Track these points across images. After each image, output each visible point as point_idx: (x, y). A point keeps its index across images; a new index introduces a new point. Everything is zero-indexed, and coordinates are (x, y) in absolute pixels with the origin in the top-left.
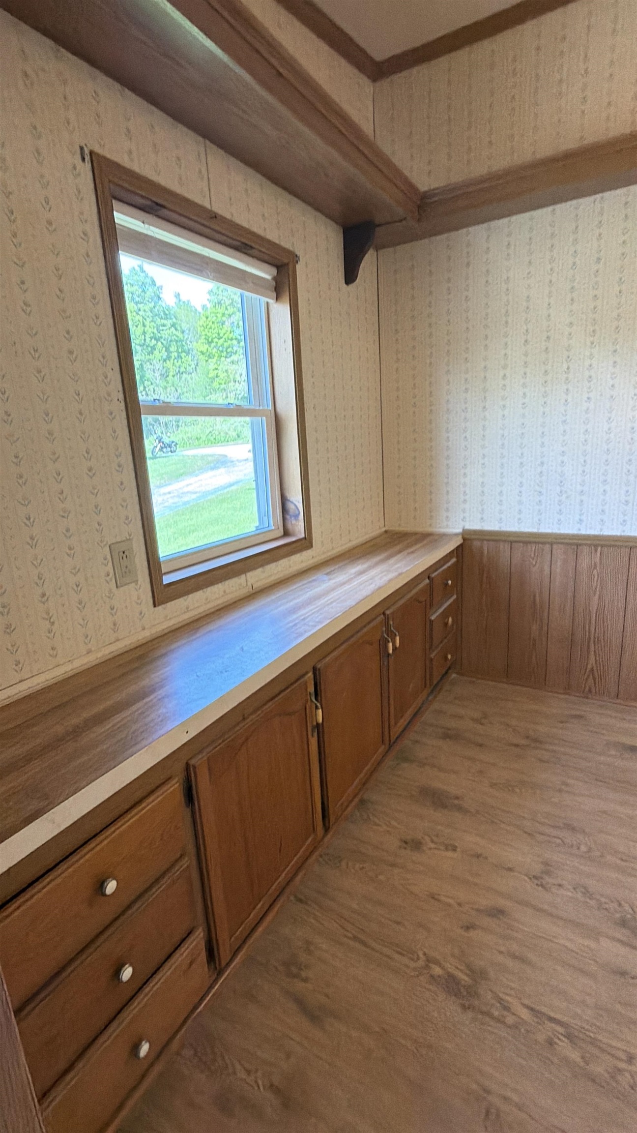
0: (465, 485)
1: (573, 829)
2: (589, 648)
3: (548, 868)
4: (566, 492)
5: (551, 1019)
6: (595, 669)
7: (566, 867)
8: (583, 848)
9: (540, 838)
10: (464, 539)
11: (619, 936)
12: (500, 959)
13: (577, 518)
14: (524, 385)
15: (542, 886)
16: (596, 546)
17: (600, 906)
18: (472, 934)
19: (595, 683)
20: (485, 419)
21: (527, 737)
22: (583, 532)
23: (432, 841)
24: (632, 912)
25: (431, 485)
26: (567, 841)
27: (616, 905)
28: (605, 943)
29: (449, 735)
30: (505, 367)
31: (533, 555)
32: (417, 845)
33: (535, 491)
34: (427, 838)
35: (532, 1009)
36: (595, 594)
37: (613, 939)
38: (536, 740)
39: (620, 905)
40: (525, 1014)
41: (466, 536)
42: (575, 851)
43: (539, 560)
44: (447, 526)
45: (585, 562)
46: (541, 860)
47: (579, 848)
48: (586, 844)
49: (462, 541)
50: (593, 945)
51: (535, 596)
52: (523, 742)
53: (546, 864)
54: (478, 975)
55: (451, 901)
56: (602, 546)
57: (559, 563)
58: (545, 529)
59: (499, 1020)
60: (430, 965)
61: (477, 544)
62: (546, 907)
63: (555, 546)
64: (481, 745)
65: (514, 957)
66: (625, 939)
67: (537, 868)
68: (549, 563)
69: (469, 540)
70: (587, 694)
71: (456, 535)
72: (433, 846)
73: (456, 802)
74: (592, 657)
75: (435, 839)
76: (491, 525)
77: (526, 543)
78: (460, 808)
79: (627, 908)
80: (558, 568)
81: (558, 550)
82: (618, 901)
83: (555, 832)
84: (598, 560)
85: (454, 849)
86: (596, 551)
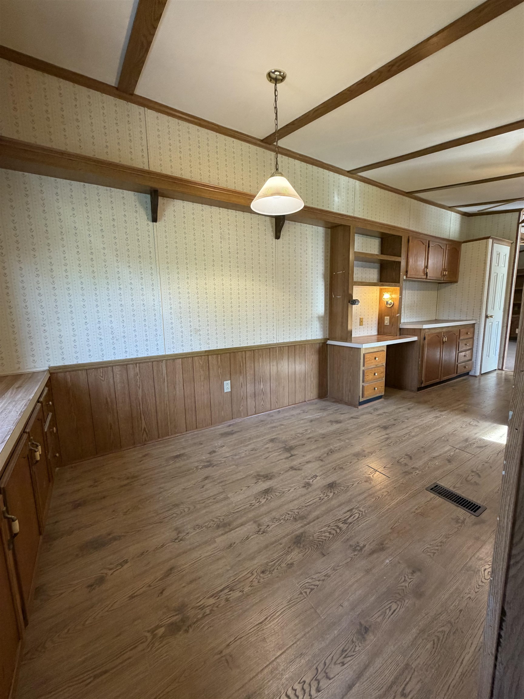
0: (46, 337)
1: (176, 505)
2: (141, 417)
3: (178, 530)
4: (115, 337)
5: (221, 591)
6: (146, 428)
7: (185, 523)
8: (186, 510)
9: (166, 520)
10: (51, 374)
11: (220, 533)
12: (186, 590)
13: (124, 350)
14: (81, 277)
15: (181, 540)
16: (136, 364)
17: (207, 528)
18: (166, 593)
19: (147, 436)
20: (55, 295)
21: (128, 478)
22: (128, 357)
23: (110, 569)
24: (218, 520)
25: (15, 339)
26: (179, 512)
27: (212, 523)
28: (218, 540)
29: (77, 505)
30: (66, 265)
31: (102, 375)
32: (101, 580)
33: (98, 338)
34: (105, 571)
35: (212, 596)
36: (139, 388)
37: (220, 536)
38: (133, 477)
39: (213, 521)
40: (212, 601)
41: (52, 371)
42: (183, 514)
43: (106, 377)
44: (35, 367)
45: (131, 373)
46: (173, 529)
47: (185, 511)
48: (186, 507)
49: (49, 375)
50: (215, 545)
51: (106, 399)
52: (126, 482)
53: (176, 529)
54: (181, 609)
55: (144, 589)
56: (139, 363)
57: (118, 376)
58: (106, 359)
59: (204, 616)
60: (155, 633)
61: (61, 375)
62: (189, 547)
63: (114, 367)
64: (104, 497)
65: (191, 582)
66: (223, 532)
67: (174, 534)
68: (112, 378)
69: (54, 373)
70: (144, 443)
71: (44, 371)
72: (112, 571)
73: (111, 537)
74: (143, 421)
75: (112, 566)
76: (70, 361)
77: (96, 369)
78: (115, 539)
79: (216, 520)
80: (118, 378)
81: (117, 370)
82: (212, 520)
83: (170, 512)
84: (138, 371)
85: (126, 562)
86: (136, 366)
